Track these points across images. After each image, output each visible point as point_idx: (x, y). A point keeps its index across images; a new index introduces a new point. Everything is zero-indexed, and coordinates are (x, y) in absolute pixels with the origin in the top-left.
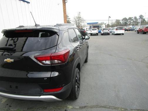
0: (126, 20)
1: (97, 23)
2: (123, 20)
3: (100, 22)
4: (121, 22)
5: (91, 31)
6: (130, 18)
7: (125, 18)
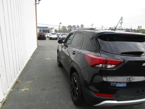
0: (70, 27)
1: (48, 27)
2: (68, 27)
3: (50, 27)
4: (67, 29)
5: (51, 36)
6: (74, 26)
7: (70, 25)
